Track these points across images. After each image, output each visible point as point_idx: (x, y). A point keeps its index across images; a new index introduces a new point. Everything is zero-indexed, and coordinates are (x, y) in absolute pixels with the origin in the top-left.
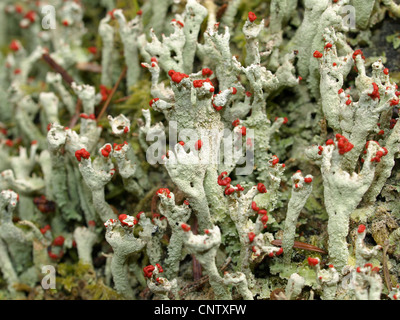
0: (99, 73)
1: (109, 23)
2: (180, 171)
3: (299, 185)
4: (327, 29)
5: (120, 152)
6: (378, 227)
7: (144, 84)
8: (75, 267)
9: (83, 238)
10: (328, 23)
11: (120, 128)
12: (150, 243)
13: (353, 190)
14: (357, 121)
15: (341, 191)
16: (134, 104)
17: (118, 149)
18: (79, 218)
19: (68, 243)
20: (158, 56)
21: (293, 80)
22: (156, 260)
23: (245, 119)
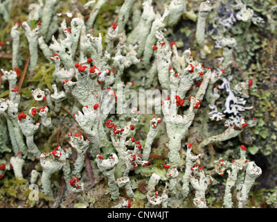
0: (11, 59)
1: (17, 29)
2: (87, 123)
3: (155, 124)
4: (157, 32)
5: (44, 112)
6: (192, 141)
7: (42, 65)
8: (12, 181)
9: (17, 163)
10: (157, 28)
11: (39, 97)
12: (65, 163)
13: (184, 125)
14: (181, 85)
15: (177, 126)
16: (37, 78)
17: (43, 111)
18: (10, 151)
19: (8, 167)
20: (58, 52)
21: (136, 61)
22: (68, 173)
23: (112, 85)
